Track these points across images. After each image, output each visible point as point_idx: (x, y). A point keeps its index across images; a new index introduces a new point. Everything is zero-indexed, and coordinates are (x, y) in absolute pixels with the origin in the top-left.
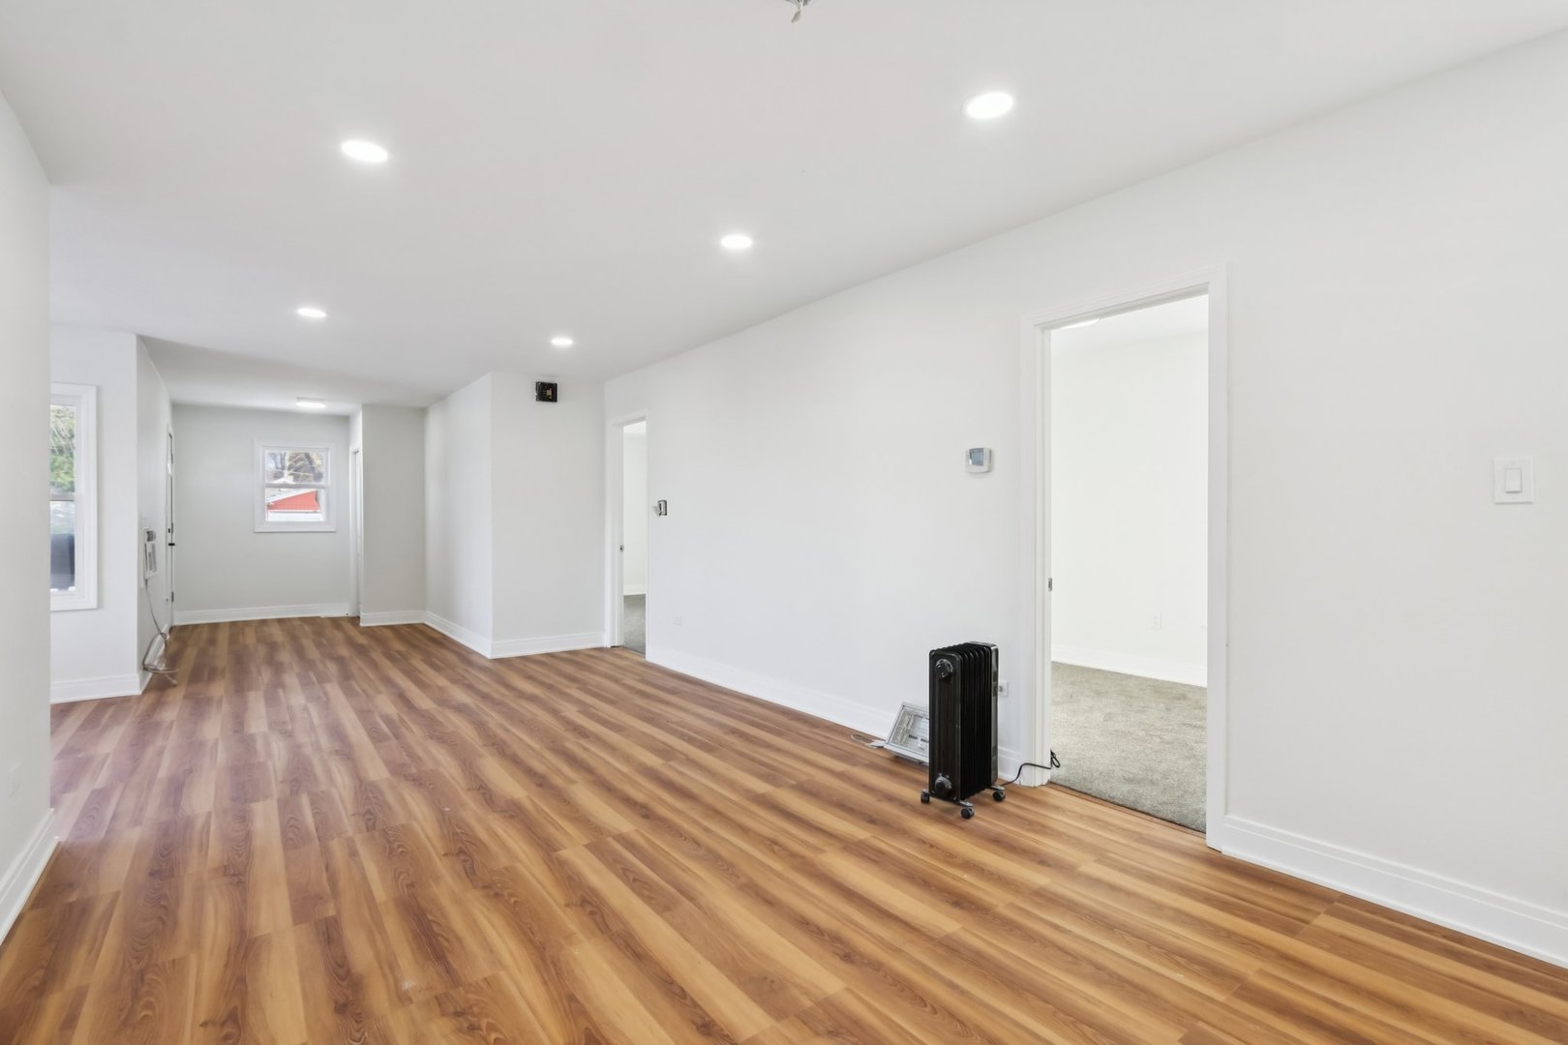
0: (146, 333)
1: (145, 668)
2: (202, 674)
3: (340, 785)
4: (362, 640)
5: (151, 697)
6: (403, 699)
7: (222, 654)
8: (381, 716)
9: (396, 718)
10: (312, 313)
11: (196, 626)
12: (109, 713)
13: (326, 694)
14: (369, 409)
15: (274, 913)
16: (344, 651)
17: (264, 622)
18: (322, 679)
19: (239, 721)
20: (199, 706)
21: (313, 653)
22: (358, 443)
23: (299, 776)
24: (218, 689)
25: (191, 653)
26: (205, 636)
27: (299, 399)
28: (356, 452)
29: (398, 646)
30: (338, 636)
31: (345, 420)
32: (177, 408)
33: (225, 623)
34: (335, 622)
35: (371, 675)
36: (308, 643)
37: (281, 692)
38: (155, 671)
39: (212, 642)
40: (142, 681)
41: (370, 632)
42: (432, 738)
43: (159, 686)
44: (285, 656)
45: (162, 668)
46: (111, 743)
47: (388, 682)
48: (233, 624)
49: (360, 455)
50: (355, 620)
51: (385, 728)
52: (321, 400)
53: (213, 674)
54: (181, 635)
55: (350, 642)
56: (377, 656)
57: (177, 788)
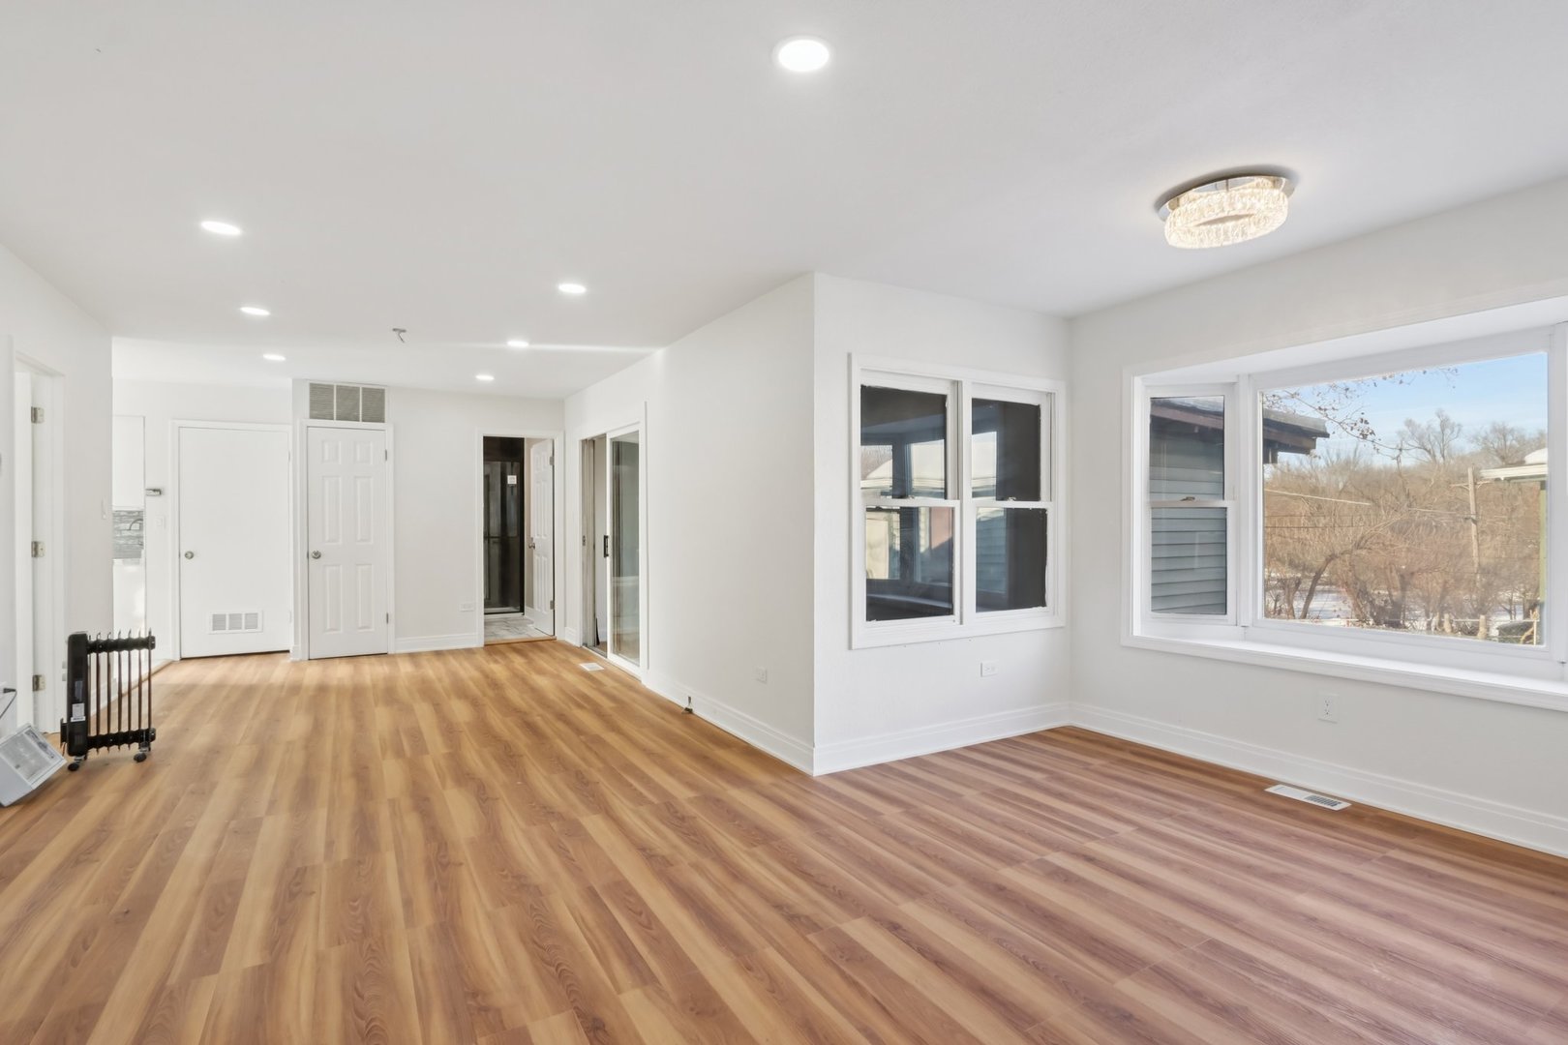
9: (619, 970)
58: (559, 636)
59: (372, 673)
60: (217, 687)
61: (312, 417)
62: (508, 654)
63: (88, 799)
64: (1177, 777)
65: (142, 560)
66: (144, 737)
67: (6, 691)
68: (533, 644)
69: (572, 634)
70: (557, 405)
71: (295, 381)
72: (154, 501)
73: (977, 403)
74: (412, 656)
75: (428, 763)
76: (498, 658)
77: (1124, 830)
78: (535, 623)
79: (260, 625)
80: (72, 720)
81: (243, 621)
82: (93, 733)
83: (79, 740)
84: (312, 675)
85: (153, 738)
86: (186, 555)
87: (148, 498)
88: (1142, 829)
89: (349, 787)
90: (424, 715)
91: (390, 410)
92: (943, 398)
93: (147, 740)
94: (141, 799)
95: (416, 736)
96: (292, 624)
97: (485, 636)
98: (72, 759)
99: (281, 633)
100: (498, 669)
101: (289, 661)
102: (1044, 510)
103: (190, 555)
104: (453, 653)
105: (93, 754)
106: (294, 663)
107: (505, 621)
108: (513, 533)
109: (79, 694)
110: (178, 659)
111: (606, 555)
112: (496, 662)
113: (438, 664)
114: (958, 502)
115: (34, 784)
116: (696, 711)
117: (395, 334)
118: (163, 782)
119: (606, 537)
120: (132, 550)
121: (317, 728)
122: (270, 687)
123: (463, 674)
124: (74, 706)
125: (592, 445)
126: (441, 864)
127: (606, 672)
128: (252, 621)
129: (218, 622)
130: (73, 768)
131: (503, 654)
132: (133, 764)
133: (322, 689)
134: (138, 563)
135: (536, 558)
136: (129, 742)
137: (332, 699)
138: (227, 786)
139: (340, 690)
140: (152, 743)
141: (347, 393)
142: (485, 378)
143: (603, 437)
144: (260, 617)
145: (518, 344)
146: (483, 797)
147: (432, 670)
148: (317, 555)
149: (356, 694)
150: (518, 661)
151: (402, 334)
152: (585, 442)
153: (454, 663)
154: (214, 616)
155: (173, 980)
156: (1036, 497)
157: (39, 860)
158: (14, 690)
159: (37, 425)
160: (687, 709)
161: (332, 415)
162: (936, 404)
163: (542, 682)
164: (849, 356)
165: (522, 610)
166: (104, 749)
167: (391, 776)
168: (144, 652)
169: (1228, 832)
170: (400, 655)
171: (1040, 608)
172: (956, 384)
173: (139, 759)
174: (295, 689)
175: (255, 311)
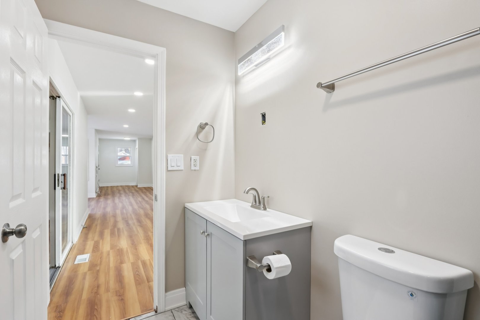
0: (96, 129)
1: (96, 193)
2: (106, 195)
3: (130, 209)
4: (138, 190)
5: (98, 198)
6: (143, 199)
7: (109, 191)
9: (141, 201)
10: (126, 126)
11: (104, 187)
12: (91, 200)
14: (139, 139)
15: (119, 219)
16: (134, 191)
17: (118, 186)
18: (129, 196)
19: (113, 201)
20: (106, 199)
21: (127, 191)
22: (137, 147)
23: (123, 207)
24: (109, 197)
25: (103, 191)
26: (106, 188)
27: (125, 137)
28: (137, 148)
29: (144, 190)
30: (133, 189)
31: (135, 141)
32: (99, 139)
33: (110, 186)
34: (133, 186)
35: (138, 195)
36: (127, 190)
37: (121, 197)
38: (98, 193)
39: (107, 189)
40: (96, 195)
41: (140, 188)
43: (99, 196)
44: (122, 192)
45: (99, 193)
46: (93, 203)
47: (141, 196)
48: (111, 186)
49: (138, 149)
50: (137, 186)
51: (139, 202)
52: (129, 138)
53: (108, 195)
54: (101, 188)
55: (135, 190)
56: (140, 192)
57: (105, 208)
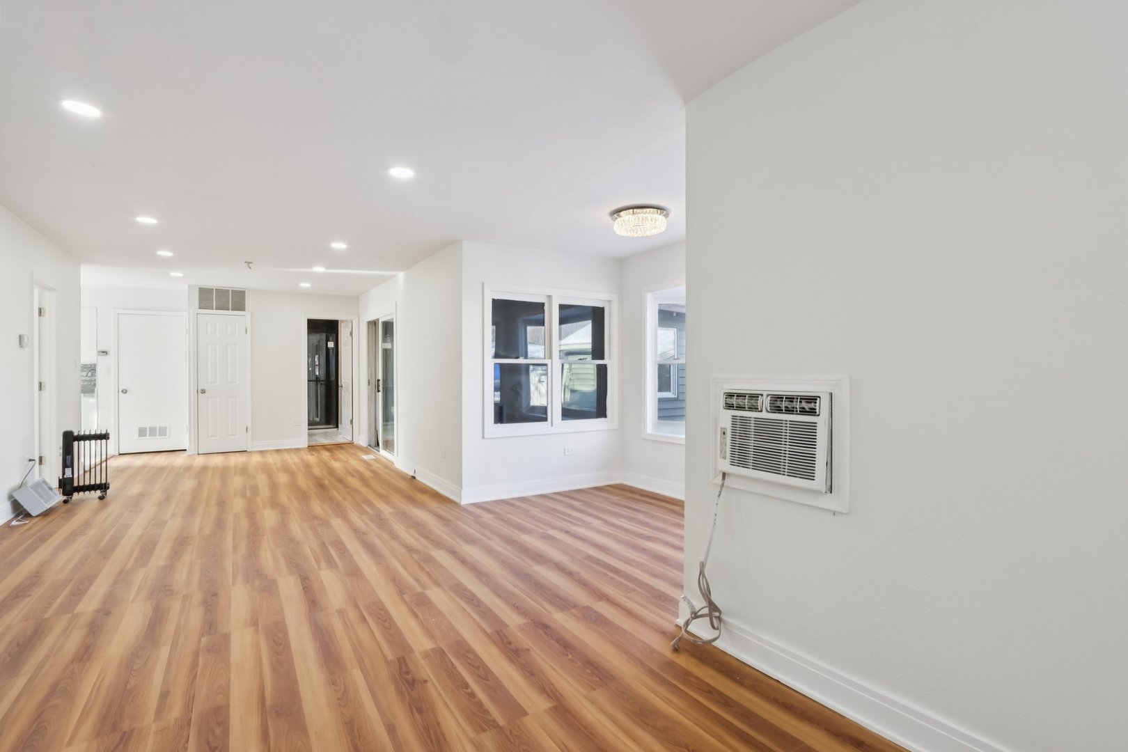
8: (337, 566)
9: (323, 564)
13: (432, 637)
42: (298, 542)
58: (356, 441)
59: (235, 460)
60: (142, 468)
61: (200, 308)
62: (321, 451)
63: (76, 514)
64: (652, 504)
65: (95, 394)
66: (103, 487)
67: (30, 460)
68: (339, 446)
69: (362, 440)
70: (355, 300)
71: (189, 286)
72: (103, 358)
73: (562, 307)
74: (262, 452)
75: (259, 500)
76: (314, 453)
77: (596, 523)
78: (342, 434)
79: (168, 434)
80: (65, 476)
81: (158, 431)
82: (76, 484)
83: (68, 487)
84: (199, 461)
85: (108, 488)
86: (122, 391)
87: (99, 357)
88: (606, 522)
89: (214, 510)
90: (262, 480)
91: (249, 303)
92: (543, 304)
93: (105, 488)
94: (104, 514)
95: (255, 490)
96: (188, 434)
97: (309, 441)
98: (65, 498)
99: (181, 439)
100: (312, 458)
101: (186, 455)
102: (606, 365)
103: (125, 391)
104: (287, 450)
105: (76, 496)
106: (189, 456)
107: (326, 433)
108: (333, 378)
109: (68, 462)
110: (117, 454)
111: (379, 391)
112: (312, 455)
113: (277, 457)
114: (550, 360)
115: (48, 506)
116: (418, 478)
117: (246, 265)
118: (115, 506)
119: (379, 380)
120: (89, 388)
121: (200, 486)
122: (173, 468)
123: (290, 461)
124: (66, 469)
125: (373, 324)
126: (255, 534)
127: (376, 460)
128: (163, 432)
129: (142, 432)
130: (65, 502)
131: (317, 451)
132: (97, 501)
133: (205, 469)
134: (93, 396)
135: (343, 393)
136: (95, 490)
137: (210, 473)
138: (149, 509)
139: (215, 469)
140: (108, 491)
141: (222, 293)
142: (305, 285)
143: (378, 320)
144: (168, 429)
145: (319, 269)
146: (283, 511)
147: (271, 459)
148: (203, 392)
149: (224, 471)
150: (325, 455)
151: (250, 265)
152: (369, 323)
153: (286, 455)
154: (140, 428)
155: (127, 568)
156: (602, 358)
157: (56, 535)
158: (34, 460)
159: (42, 318)
160: (412, 477)
161: (213, 307)
162: (539, 307)
163: (336, 465)
164: (483, 284)
165: (337, 427)
166: (81, 493)
167: (238, 505)
168: (104, 441)
169: (647, 524)
170: (254, 452)
171: (603, 419)
172: (549, 297)
173: (101, 498)
174: (189, 468)
175: (164, 253)
